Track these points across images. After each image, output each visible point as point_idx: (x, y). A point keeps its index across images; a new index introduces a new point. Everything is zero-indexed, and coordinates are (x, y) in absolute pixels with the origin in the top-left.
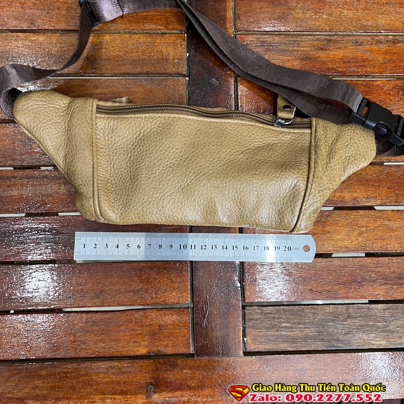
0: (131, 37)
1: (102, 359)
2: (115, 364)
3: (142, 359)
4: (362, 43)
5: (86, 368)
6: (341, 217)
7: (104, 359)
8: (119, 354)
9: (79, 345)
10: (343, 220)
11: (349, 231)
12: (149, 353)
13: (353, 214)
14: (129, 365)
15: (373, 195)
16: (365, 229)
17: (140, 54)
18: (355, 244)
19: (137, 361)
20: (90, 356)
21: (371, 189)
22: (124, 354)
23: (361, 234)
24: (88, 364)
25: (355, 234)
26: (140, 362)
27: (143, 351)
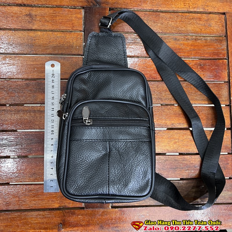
0: (52, 33)
1: (34, 210)
2: (41, 213)
3: (56, 210)
4: (179, 40)
5: (25, 215)
7: (35, 210)
8: (43, 208)
9: (21, 203)
11: (169, 141)
12: (60, 207)
14: (49, 213)
16: (177, 140)
17: (57, 43)
18: (172, 149)
19: (53, 211)
20: (27, 209)
22: (46, 207)
23: (175, 143)
24: (26, 213)
25: (172, 143)
26: (55, 212)
27: (56, 206)
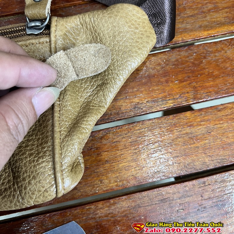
6: (120, 135)
10: (124, 140)
13: (136, 128)
15: (161, 96)
21: (156, 88)
